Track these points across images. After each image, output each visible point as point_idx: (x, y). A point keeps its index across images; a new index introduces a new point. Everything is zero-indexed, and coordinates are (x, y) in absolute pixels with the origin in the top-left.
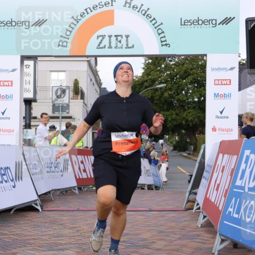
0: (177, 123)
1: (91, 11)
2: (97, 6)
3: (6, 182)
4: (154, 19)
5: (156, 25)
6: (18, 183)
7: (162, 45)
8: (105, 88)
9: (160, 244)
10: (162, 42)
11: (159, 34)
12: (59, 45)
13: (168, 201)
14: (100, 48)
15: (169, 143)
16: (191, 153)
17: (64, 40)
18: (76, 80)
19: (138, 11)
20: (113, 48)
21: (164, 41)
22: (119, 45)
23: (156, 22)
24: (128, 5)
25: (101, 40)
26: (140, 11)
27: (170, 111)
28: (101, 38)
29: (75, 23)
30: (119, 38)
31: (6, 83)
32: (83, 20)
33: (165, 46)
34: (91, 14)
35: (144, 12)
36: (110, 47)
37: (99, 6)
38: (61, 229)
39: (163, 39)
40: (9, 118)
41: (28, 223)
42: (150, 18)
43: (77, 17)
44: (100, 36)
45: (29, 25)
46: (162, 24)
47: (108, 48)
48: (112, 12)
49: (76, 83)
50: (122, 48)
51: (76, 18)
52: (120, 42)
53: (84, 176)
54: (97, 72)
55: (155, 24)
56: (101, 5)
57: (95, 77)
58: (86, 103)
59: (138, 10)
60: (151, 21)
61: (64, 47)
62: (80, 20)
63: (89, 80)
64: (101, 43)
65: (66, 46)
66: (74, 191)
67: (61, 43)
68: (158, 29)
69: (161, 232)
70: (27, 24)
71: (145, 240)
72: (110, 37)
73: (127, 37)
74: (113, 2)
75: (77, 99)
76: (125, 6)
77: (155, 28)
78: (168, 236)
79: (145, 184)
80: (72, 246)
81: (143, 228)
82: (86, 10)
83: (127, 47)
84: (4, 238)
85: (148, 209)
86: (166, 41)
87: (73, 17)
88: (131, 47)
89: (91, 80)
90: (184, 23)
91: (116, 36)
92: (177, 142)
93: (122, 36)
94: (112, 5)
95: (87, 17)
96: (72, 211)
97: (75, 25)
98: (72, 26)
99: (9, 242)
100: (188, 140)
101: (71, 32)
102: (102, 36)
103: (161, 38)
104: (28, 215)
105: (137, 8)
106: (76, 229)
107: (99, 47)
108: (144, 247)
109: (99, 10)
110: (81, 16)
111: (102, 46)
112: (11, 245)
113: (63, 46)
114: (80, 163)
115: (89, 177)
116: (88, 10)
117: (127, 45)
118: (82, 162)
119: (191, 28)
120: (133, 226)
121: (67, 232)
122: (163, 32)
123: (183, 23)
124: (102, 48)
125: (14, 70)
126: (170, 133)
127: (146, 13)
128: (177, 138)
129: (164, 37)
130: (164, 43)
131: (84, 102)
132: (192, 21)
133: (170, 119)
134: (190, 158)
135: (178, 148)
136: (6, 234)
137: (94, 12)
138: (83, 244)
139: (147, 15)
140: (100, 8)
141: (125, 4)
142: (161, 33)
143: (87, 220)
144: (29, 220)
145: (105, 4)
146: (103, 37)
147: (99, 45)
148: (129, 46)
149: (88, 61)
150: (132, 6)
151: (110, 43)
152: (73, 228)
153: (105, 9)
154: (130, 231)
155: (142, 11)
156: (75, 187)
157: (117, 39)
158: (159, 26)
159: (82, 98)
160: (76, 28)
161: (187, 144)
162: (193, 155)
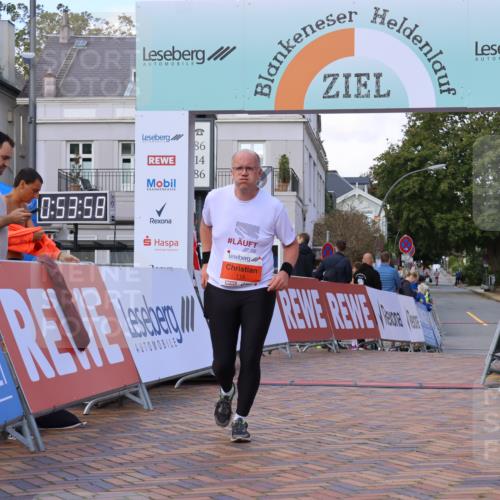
0: (467, 235)
1: (314, 31)
2: (323, 23)
3: (166, 332)
4: (427, 44)
5: (430, 56)
6: (186, 335)
7: (442, 92)
8: (335, 172)
9: (441, 446)
10: (441, 85)
11: (436, 71)
12: (256, 93)
13: (452, 371)
14: (329, 97)
15: (451, 270)
16: (492, 288)
17: (264, 82)
18: (284, 157)
19: (398, 31)
20: (353, 96)
21: (445, 84)
22: (364, 91)
23: (431, 50)
24: (379, 20)
25: (332, 83)
26: (402, 30)
27: (454, 212)
28: (330, 79)
29: (285, 52)
30: (364, 79)
31: (164, 160)
32: (299, 47)
33: (446, 93)
34: (313, 37)
35: (408, 32)
36: (347, 95)
37: (326, 22)
38: (263, 415)
39: (443, 81)
40: (170, 222)
41: (205, 405)
42: (420, 42)
43: (288, 42)
44: (329, 76)
45: (203, 58)
46: (441, 52)
47: (344, 96)
48: (351, 32)
49: (284, 161)
50: (368, 96)
51: (286, 45)
52: (365, 85)
53: (301, 325)
54: (321, 142)
55: (428, 52)
56: (331, 20)
57: (318, 152)
58: (302, 197)
59: (397, 28)
60: (421, 49)
61: (266, 95)
62: (293, 47)
63: (307, 156)
64: (330, 87)
65: (268, 95)
66: (284, 350)
67: (259, 89)
68: (435, 63)
69: (442, 424)
70: (200, 55)
71: (414, 437)
72: (347, 76)
73: (378, 76)
74: (353, 15)
75: (286, 190)
76: (374, 21)
77: (429, 60)
78: (454, 431)
79: (409, 342)
80: (284, 445)
81: (409, 418)
82: (304, 29)
83: (378, 95)
84: (166, 429)
85: (418, 385)
86: (448, 83)
87: (280, 43)
88: (384, 96)
89: (310, 157)
90: (482, 51)
91: (357, 75)
92: (467, 269)
93: (368, 75)
94: (351, 20)
95: (306, 41)
96: (282, 385)
97: (285, 56)
98: (280, 57)
99: (173, 435)
100: (486, 265)
101: (277, 69)
102: (333, 75)
103: (440, 78)
104: (205, 391)
105: (395, 25)
106: (290, 417)
107: (326, 95)
108: (412, 449)
109: (327, 30)
110: (296, 40)
111: (332, 92)
112: (177, 440)
113: (262, 93)
114: (293, 301)
115: (310, 327)
116: (309, 30)
117: (378, 91)
118: (297, 301)
119: (494, 59)
120: (391, 412)
121: (274, 420)
122: (443, 68)
123: (479, 52)
124: (333, 97)
125: (177, 137)
126: (453, 252)
127: (411, 33)
128: (465, 261)
129: (446, 76)
130: (444, 88)
131: (297, 196)
132: (496, 48)
133: (452, 227)
134: (489, 298)
135: (467, 279)
136: (168, 422)
137: (319, 33)
138: (303, 442)
139: (415, 38)
140: (329, 25)
141: (375, 19)
142: (438, 69)
143: (308, 402)
144: (205, 399)
145: (339, 19)
146: (335, 76)
147: (327, 92)
148: (382, 93)
149: (304, 122)
150: (386, 22)
151: (347, 87)
152: (284, 414)
153: (338, 26)
154: (386, 421)
155: (405, 30)
156: (285, 344)
157: (359, 81)
158: (435, 56)
159: (295, 188)
160: (287, 62)
161: (484, 272)
162: (494, 291)
